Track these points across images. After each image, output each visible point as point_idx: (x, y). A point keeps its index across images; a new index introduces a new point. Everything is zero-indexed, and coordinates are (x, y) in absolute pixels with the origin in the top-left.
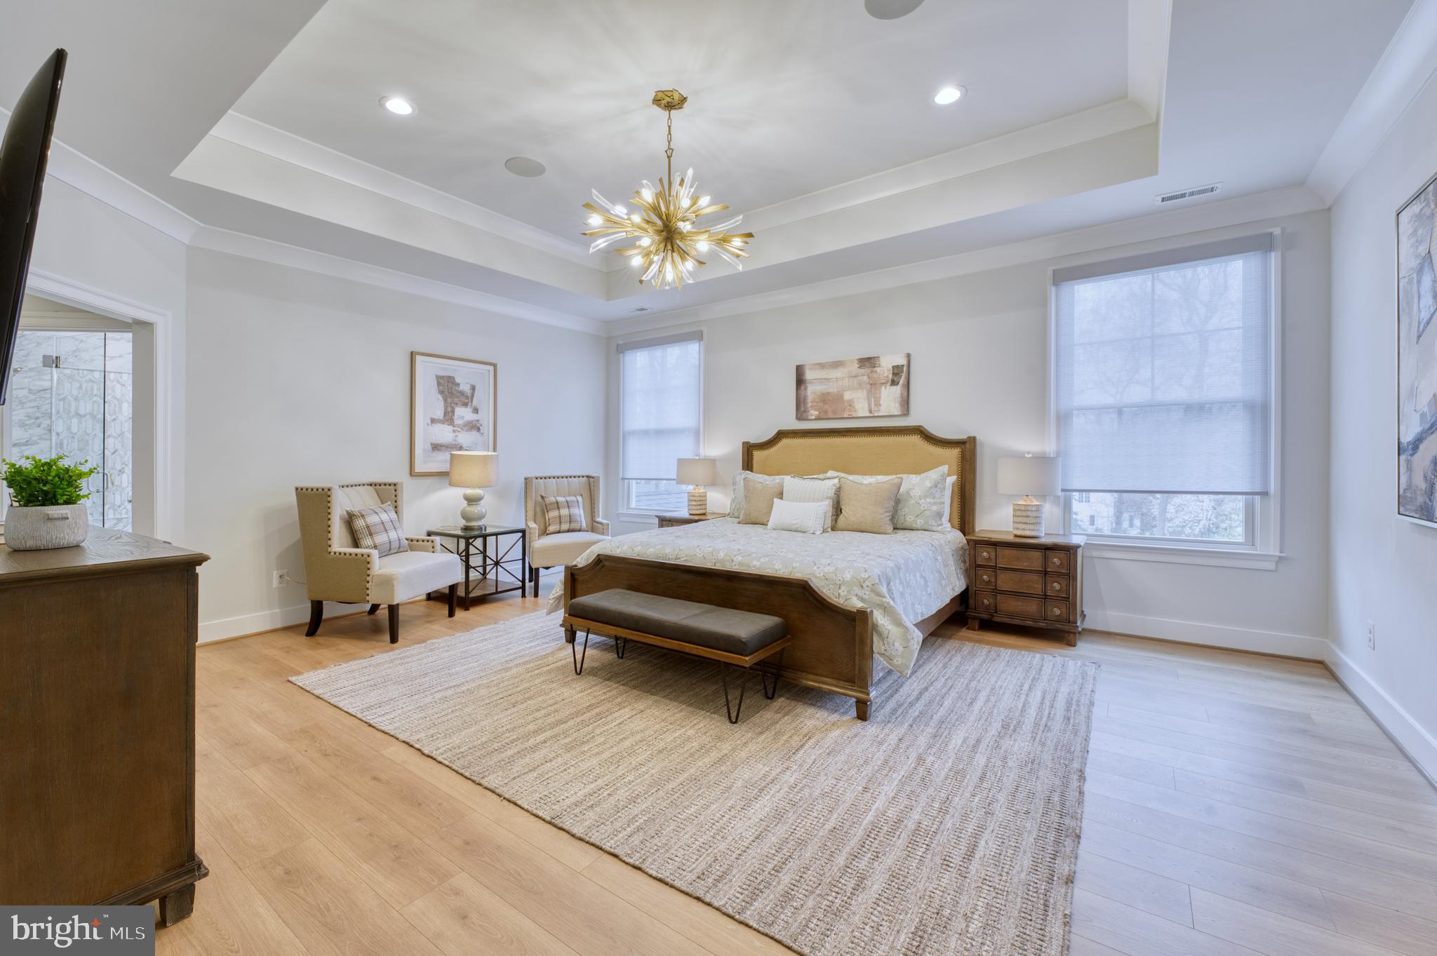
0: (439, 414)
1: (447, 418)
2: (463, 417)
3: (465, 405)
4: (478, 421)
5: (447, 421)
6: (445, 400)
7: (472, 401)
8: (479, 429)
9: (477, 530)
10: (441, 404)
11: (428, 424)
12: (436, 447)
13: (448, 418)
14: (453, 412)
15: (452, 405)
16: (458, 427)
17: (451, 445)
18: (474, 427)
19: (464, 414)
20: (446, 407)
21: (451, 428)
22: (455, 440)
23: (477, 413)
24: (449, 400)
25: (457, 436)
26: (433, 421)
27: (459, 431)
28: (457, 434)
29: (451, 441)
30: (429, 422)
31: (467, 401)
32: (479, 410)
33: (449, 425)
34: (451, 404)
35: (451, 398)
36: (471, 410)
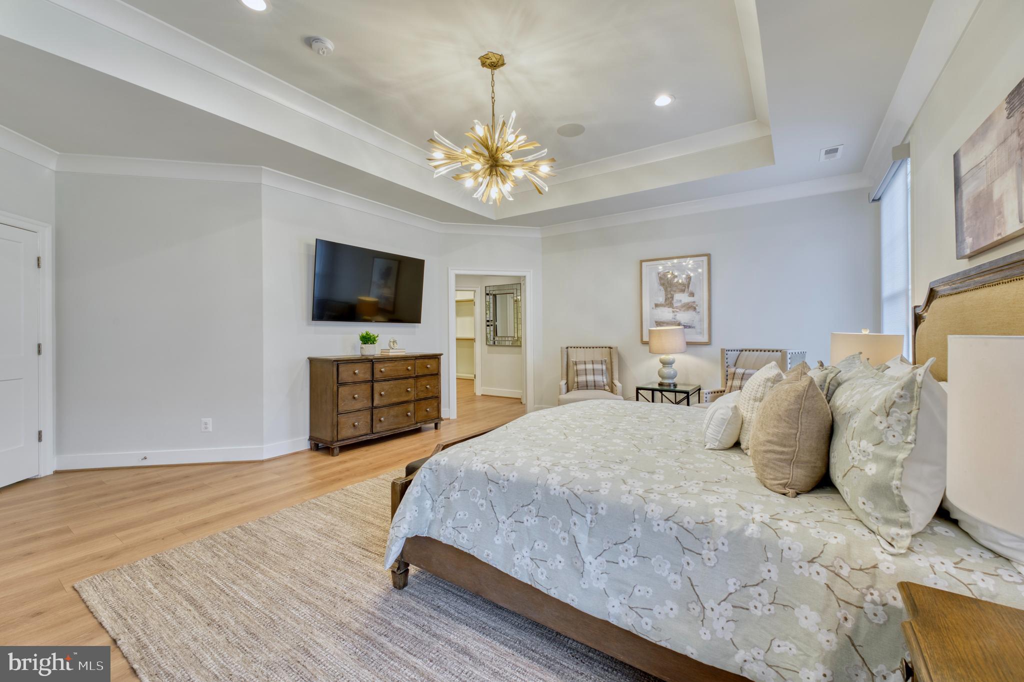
0: (661, 299)
1: (667, 302)
2: (681, 301)
3: (683, 291)
4: (694, 302)
5: (668, 304)
6: (666, 290)
7: (688, 287)
8: (695, 309)
9: (667, 386)
10: (663, 293)
11: (653, 308)
12: (659, 324)
13: (669, 302)
14: (672, 298)
15: (672, 293)
16: (677, 309)
17: (672, 322)
18: (690, 307)
19: (681, 298)
20: (666, 295)
21: (671, 310)
22: (675, 319)
23: (693, 296)
24: (669, 289)
25: (676, 315)
26: (657, 305)
27: (677, 312)
28: (676, 313)
29: (671, 319)
30: (654, 306)
31: (684, 288)
32: (695, 294)
33: (669, 307)
34: (670, 292)
35: (670, 287)
36: (687, 294)
